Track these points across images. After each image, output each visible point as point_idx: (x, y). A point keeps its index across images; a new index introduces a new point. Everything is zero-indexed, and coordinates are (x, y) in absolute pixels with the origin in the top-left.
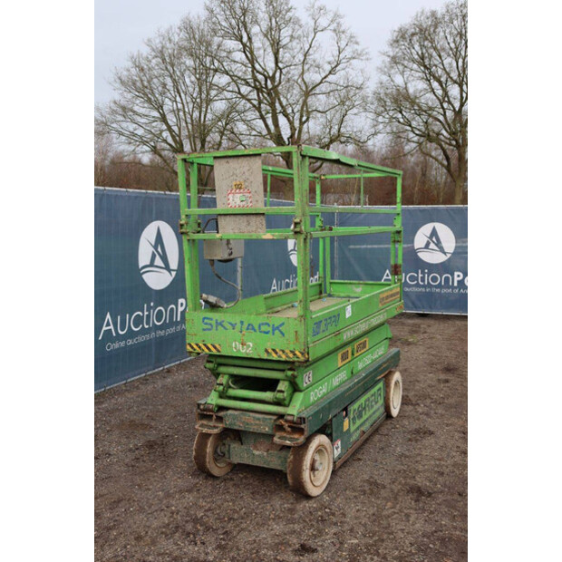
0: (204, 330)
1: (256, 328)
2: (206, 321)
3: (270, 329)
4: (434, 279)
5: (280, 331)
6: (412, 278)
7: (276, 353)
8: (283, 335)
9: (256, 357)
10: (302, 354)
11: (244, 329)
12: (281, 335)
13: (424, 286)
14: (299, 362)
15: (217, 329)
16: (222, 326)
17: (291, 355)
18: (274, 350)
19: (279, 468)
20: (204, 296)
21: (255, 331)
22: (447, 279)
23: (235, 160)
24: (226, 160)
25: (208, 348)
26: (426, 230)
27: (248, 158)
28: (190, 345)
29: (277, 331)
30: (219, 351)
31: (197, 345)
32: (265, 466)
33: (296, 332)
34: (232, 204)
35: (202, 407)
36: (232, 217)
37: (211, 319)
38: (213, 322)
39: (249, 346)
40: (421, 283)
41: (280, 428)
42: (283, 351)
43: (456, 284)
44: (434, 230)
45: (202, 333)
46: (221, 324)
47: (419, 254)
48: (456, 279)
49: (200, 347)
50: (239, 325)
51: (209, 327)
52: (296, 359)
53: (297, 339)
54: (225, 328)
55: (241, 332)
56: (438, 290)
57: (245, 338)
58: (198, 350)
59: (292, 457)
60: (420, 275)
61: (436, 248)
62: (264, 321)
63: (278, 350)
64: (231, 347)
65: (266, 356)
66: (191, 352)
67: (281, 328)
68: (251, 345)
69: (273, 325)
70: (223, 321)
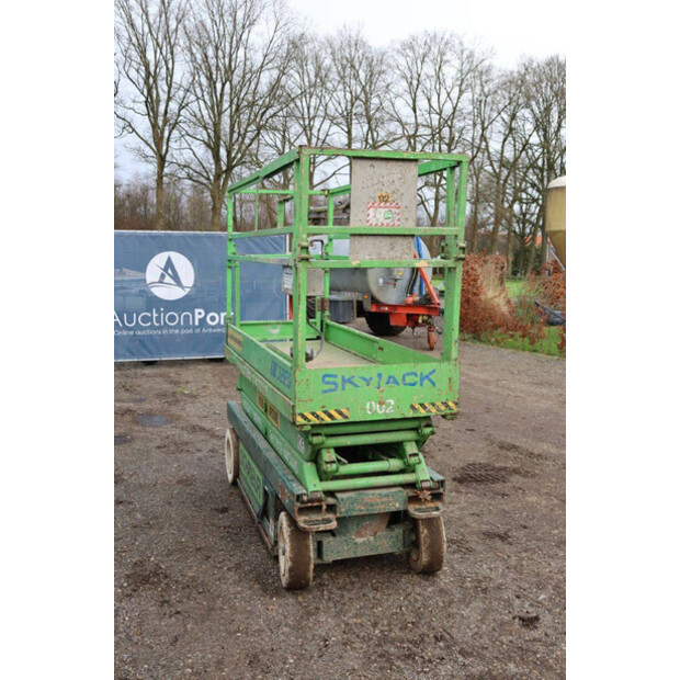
0: (326, 392)
1: (399, 379)
2: (327, 379)
3: (418, 379)
4: (172, 319)
5: (430, 380)
6: (145, 319)
7: (425, 408)
8: (434, 385)
9: (399, 416)
10: (456, 404)
11: (383, 384)
12: (431, 385)
13: (160, 328)
14: (452, 414)
15: (343, 389)
16: (351, 382)
17: (443, 408)
18: (422, 405)
19: (390, 551)
21: (398, 384)
22: (187, 317)
23: (383, 164)
24: (370, 162)
25: (330, 416)
26: (159, 260)
27: (401, 163)
28: (302, 416)
29: (426, 382)
30: (346, 417)
31: (313, 414)
32: (372, 553)
33: (450, 379)
34: (373, 221)
35: (305, 498)
36: (371, 238)
37: (335, 376)
39: (390, 404)
40: (157, 325)
41: (414, 499)
42: (433, 405)
43: (197, 323)
44: (169, 260)
45: (321, 396)
47: (152, 290)
48: (197, 317)
49: (317, 417)
50: (375, 380)
51: (333, 387)
52: (449, 412)
53: (450, 387)
54: (356, 386)
55: (379, 388)
56: (177, 331)
57: (384, 395)
58: (315, 421)
59: (426, 531)
60: (155, 315)
61: (172, 282)
62: (410, 371)
63: (426, 404)
64: (364, 409)
65: (410, 414)
66: (302, 425)
67: (431, 377)
68: (392, 402)
69: (422, 374)
70: (353, 377)
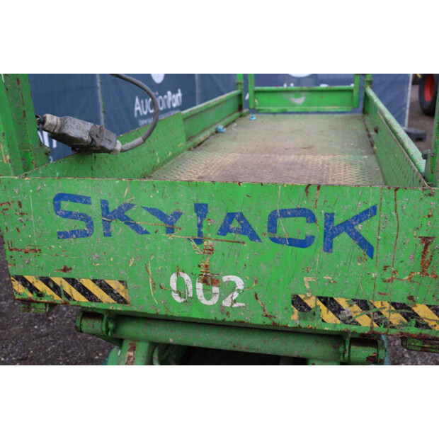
0: (63, 235)
1: (260, 226)
2: (66, 205)
3: (317, 230)
5: (357, 237)
7: (337, 310)
8: (370, 250)
9: (259, 320)
11: (211, 231)
15: (108, 234)
16: (128, 221)
17: (396, 318)
18: (329, 302)
20: (51, 119)
21: (254, 237)
25: (84, 291)
28: (25, 282)
29: (343, 240)
30: (120, 299)
31: (46, 281)
33: (427, 241)
37: (85, 200)
38: (94, 210)
39: (232, 287)
42: (364, 305)
45: (58, 245)
46: (121, 214)
49: (56, 288)
50: (189, 221)
51: (82, 226)
52: (414, 330)
53: (425, 265)
55: (199, 242)
57: (215, 262)
62: (290, 206)
63: (342, 302)
64: (165, 288)
65: (294, 319)
66: (28, 302)
67: (359, 227)
68: (240, 283)
69: (330, 218)
70: (129, 206)
